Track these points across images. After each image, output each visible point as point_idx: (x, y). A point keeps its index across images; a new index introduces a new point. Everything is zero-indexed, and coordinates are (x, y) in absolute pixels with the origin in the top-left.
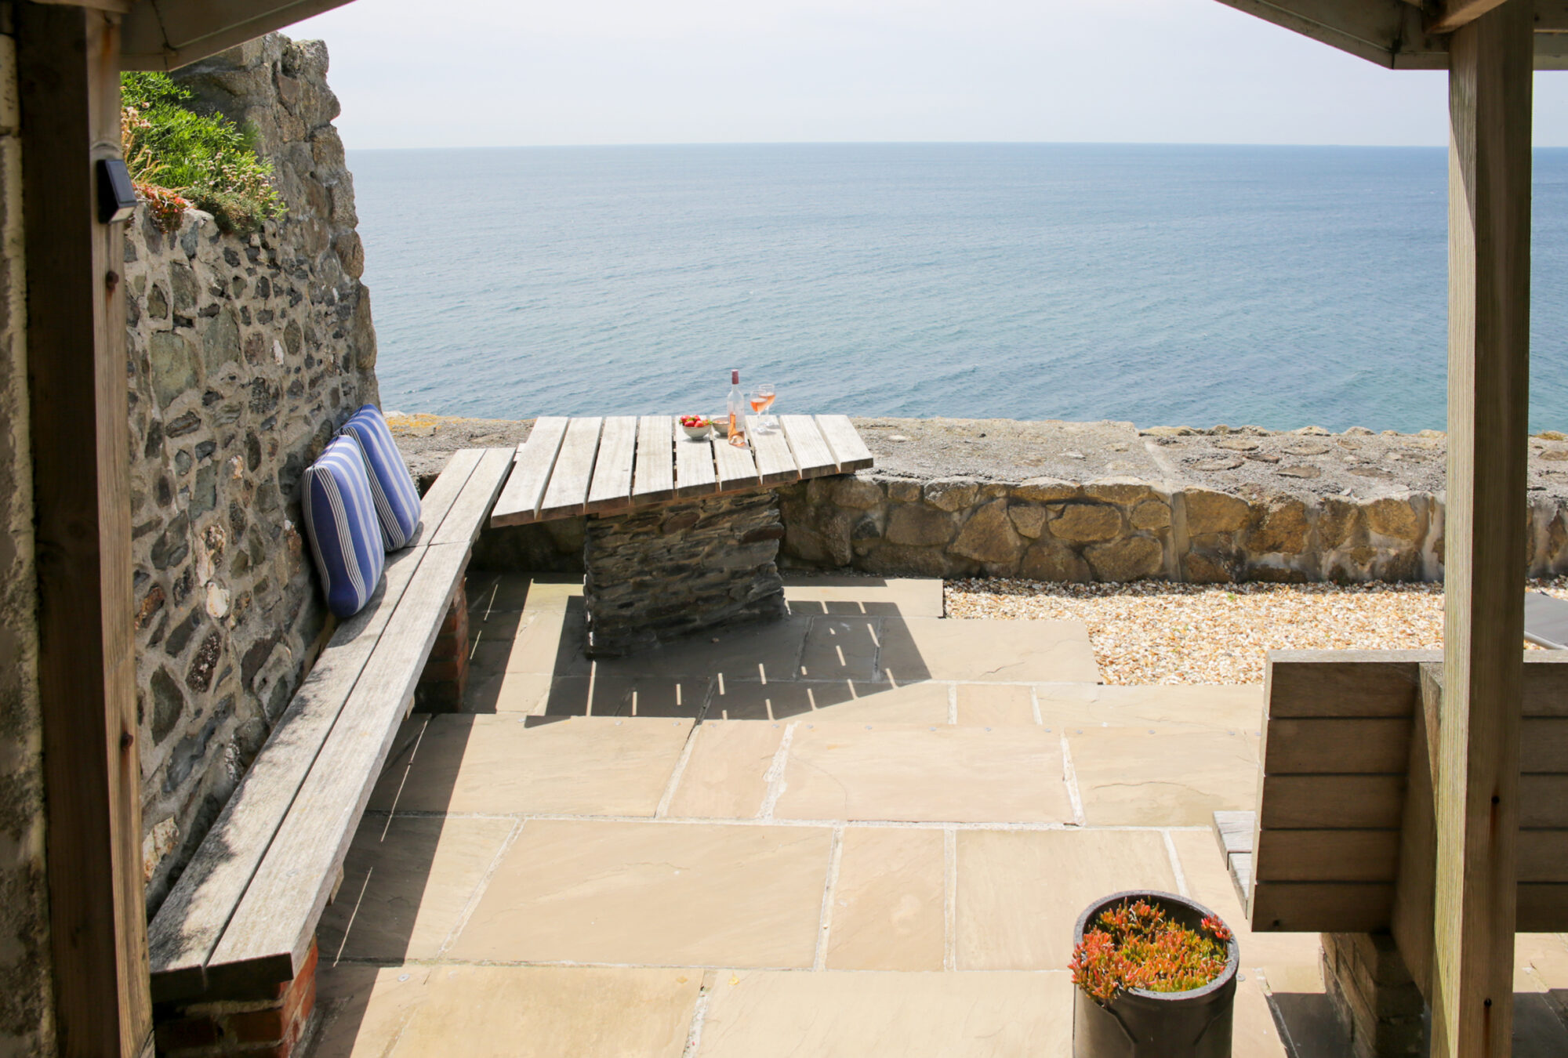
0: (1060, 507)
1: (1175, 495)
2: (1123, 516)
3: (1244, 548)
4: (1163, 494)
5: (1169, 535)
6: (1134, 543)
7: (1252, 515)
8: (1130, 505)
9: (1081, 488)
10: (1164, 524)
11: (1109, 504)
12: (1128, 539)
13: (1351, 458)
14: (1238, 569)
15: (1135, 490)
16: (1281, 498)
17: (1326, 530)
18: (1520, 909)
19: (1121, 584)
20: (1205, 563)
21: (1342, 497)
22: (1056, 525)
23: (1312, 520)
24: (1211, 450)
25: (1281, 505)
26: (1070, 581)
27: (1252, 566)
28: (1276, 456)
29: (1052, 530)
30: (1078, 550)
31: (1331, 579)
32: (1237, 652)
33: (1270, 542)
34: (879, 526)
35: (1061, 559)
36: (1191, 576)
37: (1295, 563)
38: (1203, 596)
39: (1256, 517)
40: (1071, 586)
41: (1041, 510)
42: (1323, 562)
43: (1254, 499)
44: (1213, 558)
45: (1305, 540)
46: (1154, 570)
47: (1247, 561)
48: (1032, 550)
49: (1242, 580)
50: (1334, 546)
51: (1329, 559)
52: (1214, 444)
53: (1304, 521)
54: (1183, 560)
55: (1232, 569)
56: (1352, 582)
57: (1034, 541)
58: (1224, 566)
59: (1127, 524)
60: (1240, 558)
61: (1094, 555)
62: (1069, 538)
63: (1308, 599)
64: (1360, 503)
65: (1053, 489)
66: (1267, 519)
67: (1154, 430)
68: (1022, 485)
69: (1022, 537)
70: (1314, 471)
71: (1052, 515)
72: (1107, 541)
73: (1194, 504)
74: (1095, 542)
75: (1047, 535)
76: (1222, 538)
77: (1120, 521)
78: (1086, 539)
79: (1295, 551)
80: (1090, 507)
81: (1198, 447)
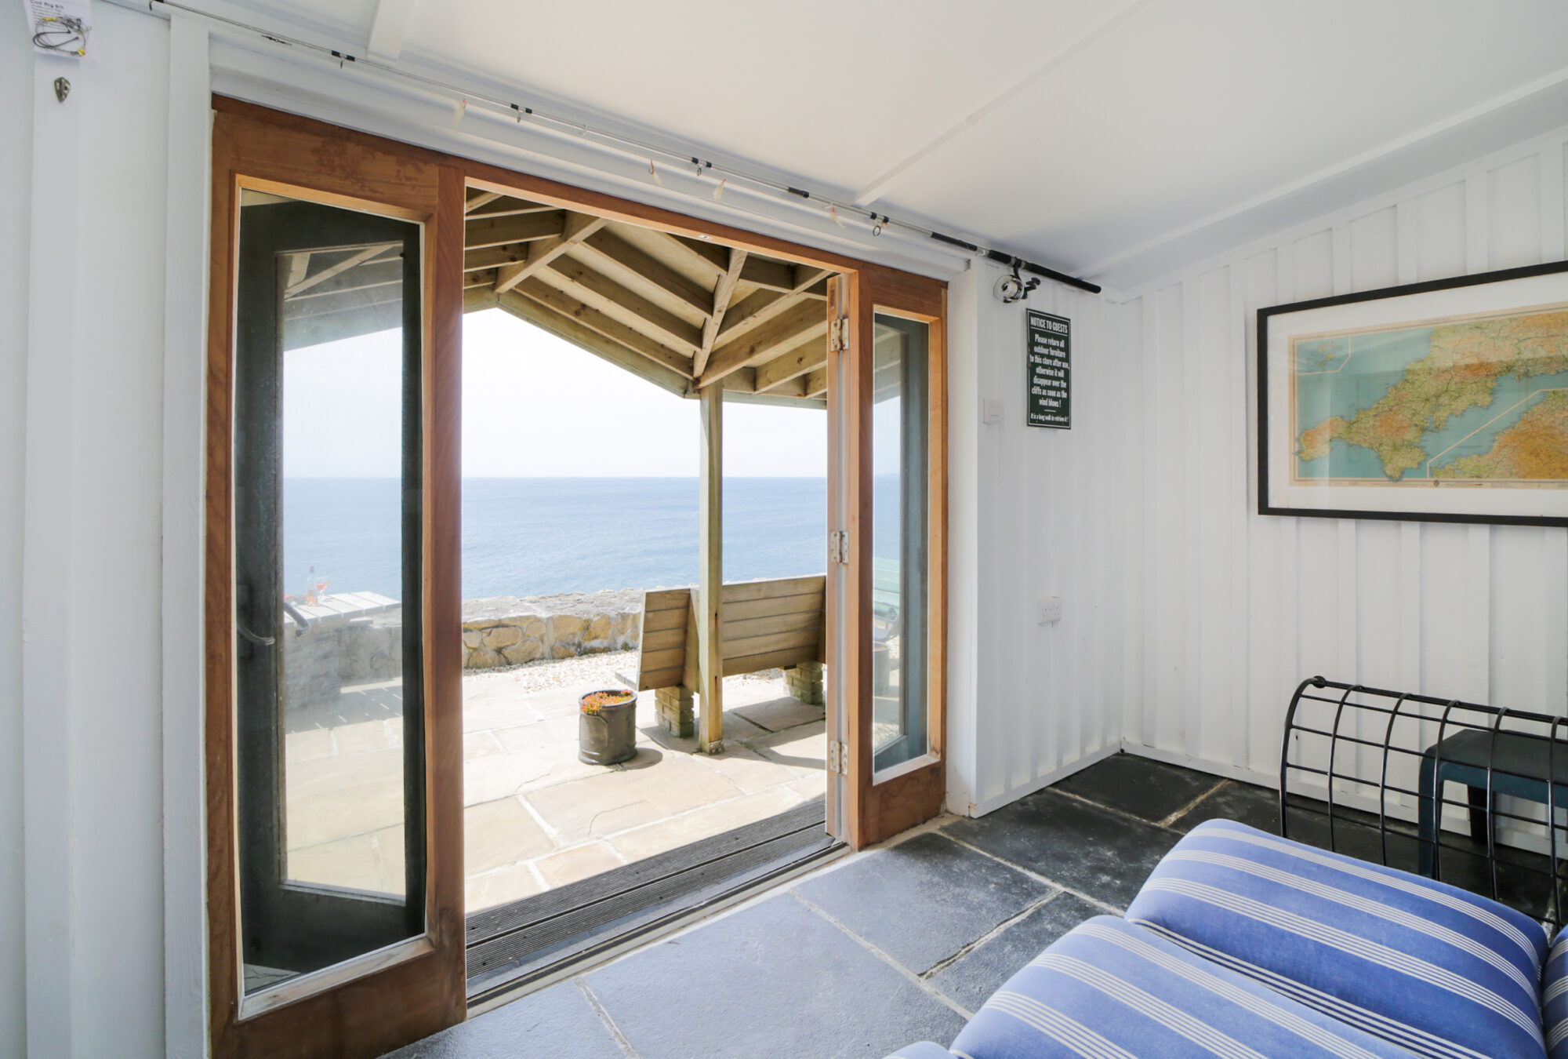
0: (489, 630)
1: (548, 619)
2: (522, 631)
3: (581, 640)
4: (542, 619)
5: (545, 638)
6: (528, 643)
7: (585, 624)
8: (525, 626)
9: (500, 620)
10: (542, 633)
11: (515, 626)
12: (524, 642)
13: (627, 598)
14: (579, 650)
15: (528, 618)
16: (598, 615)
17: (619, 627)
18: (724, 669)
19: (522, 664)
20: (563, 649)
21: (626, 611)
22: (487, 640)
23: (613, 622)
24: (558, 602)
25: (599, 617)
26: (495, 666)
27: (585, 648)
28: (592, 600)
29: (485, 643)
30: (499, 651)
31: (622, 649)
32: (586, 677)
33: (594, 635)
34: (387, 653)
35: (490, 656)
36: (557, 656)
37: (606, 644)
38: (564, 663)
39: (587, 627)
40: (496, 669)
41: (480, 633)
42: (618, 642)
43: (586, 617)
44: (567, 647)
45: (610, 632)
46: (538, 655)
47: (583, 646)
48: (475, 654)
49: (581, 654)
50: (623, 633)
51: (621, 640)
52: (560, 600)
53: (609, 624)
54: (552, 649)
55: (576, 650)
56: (631, 649)
57: (475, 649)
58: (572, 649)
59: (524, 635)
60: (579, 645)
61: (506, 652)
62: (494, 645)
63: (613, 657)
64: (633, 612)
65: (485, 621)
66: (592, 625)
67: (526, 598)
68: (468, 622)
69: (469, 648)
70: (610, 604)
71: (485, 635)
72: (514, 644)
73: (557, 622)
74: (507, 646)
75: (482, 646)
76: (571, 636)
77: (520, 634)
78: (503, 645)
79: (606, 638)
80: (505, 629)
81: (550, 602)
